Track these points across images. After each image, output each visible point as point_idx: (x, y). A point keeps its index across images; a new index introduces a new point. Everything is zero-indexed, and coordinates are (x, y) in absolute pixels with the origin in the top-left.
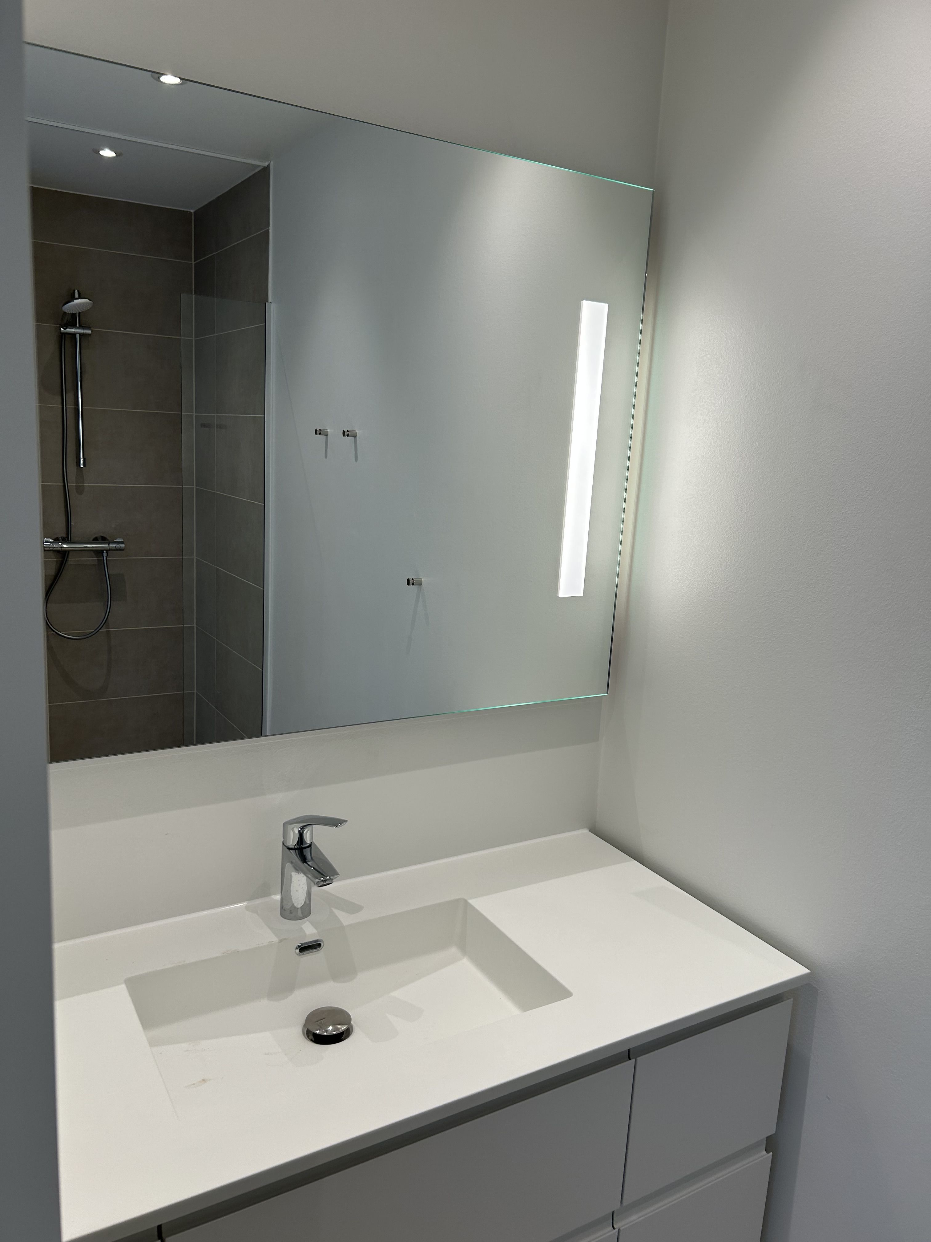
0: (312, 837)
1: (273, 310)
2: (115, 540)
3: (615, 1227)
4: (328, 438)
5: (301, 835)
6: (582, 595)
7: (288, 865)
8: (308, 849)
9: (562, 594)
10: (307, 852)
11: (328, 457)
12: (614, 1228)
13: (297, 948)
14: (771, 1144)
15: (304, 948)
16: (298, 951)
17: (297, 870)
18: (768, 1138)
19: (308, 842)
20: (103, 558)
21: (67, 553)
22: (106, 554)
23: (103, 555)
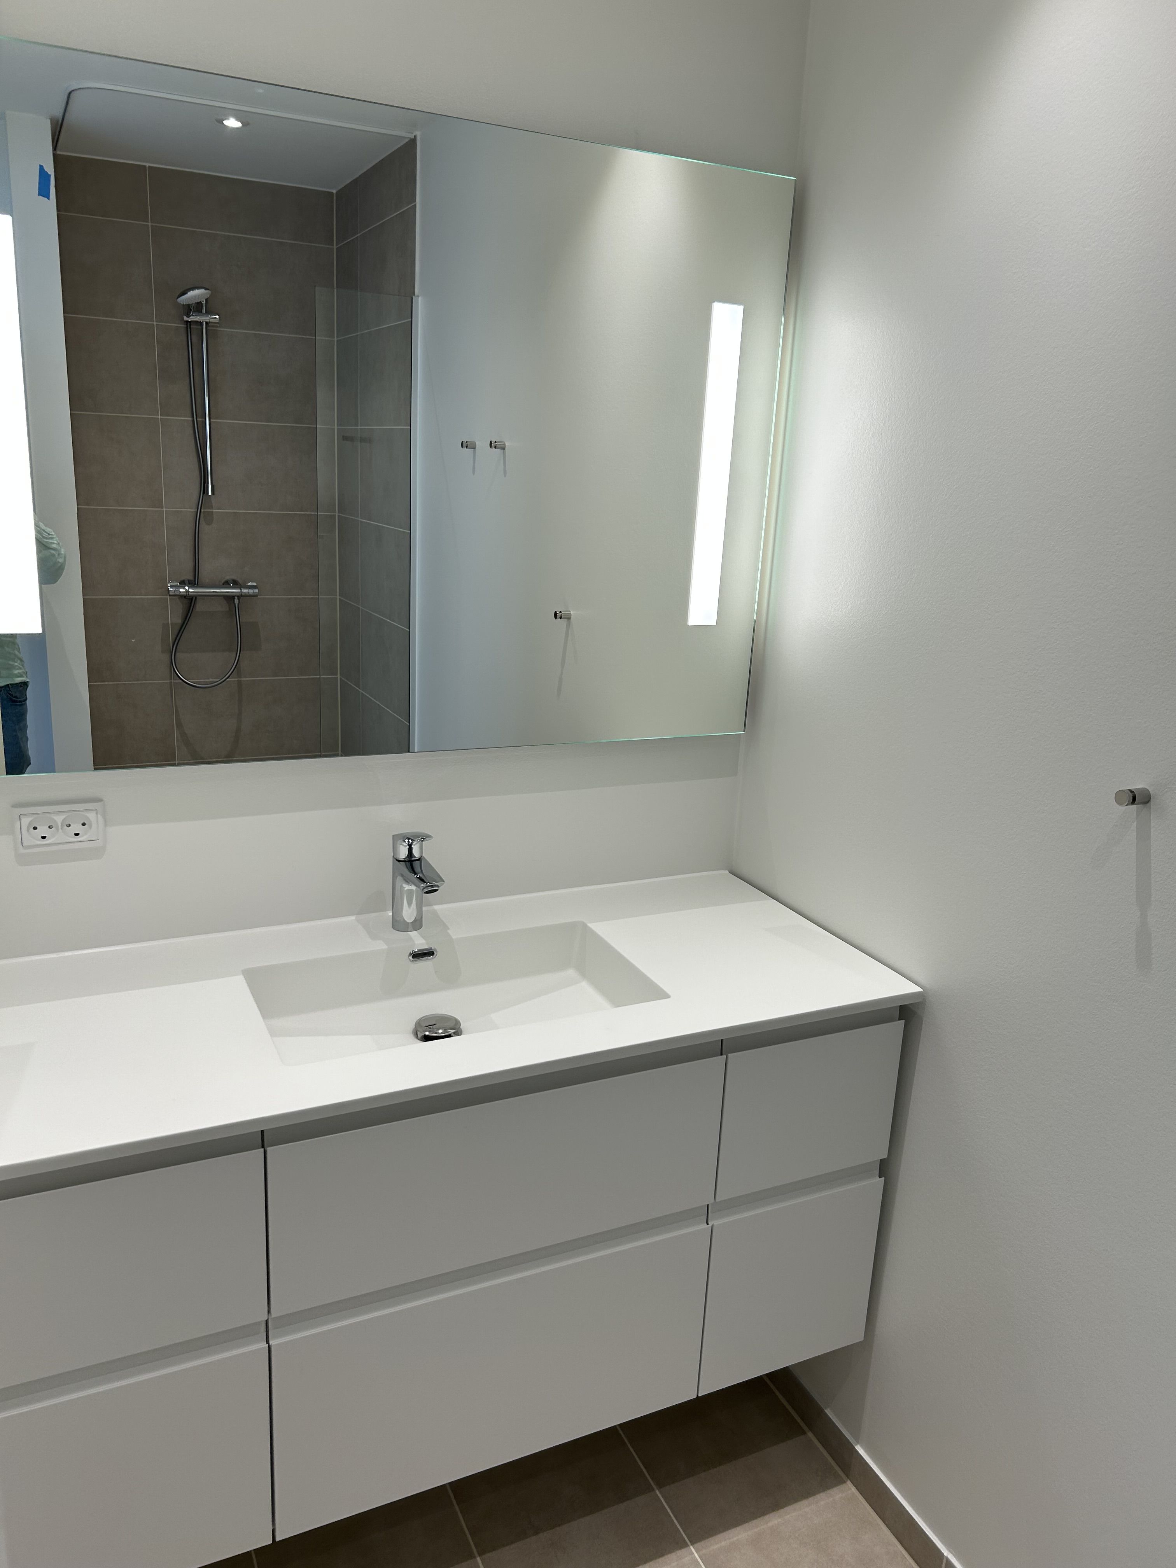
0: (421, 853)
1: (420, 305)
2: (249, 585)
3: (709, 1223)
4: (476, 451)
6: (715, 625)
7: (399, 877)
8: (415, 862)
9: (693, 618)
10: (416, 865)
12: (707, 1224)
13: (410, 954)
14: (883, 1168)
15: (417, 955)
16: (411, 958)
17: (407, 881)
18: (881, 1160)
19: (417, 856)
20: (235, 604)
21: (194, 598)
22: (238, 600)
23: (234, 601)
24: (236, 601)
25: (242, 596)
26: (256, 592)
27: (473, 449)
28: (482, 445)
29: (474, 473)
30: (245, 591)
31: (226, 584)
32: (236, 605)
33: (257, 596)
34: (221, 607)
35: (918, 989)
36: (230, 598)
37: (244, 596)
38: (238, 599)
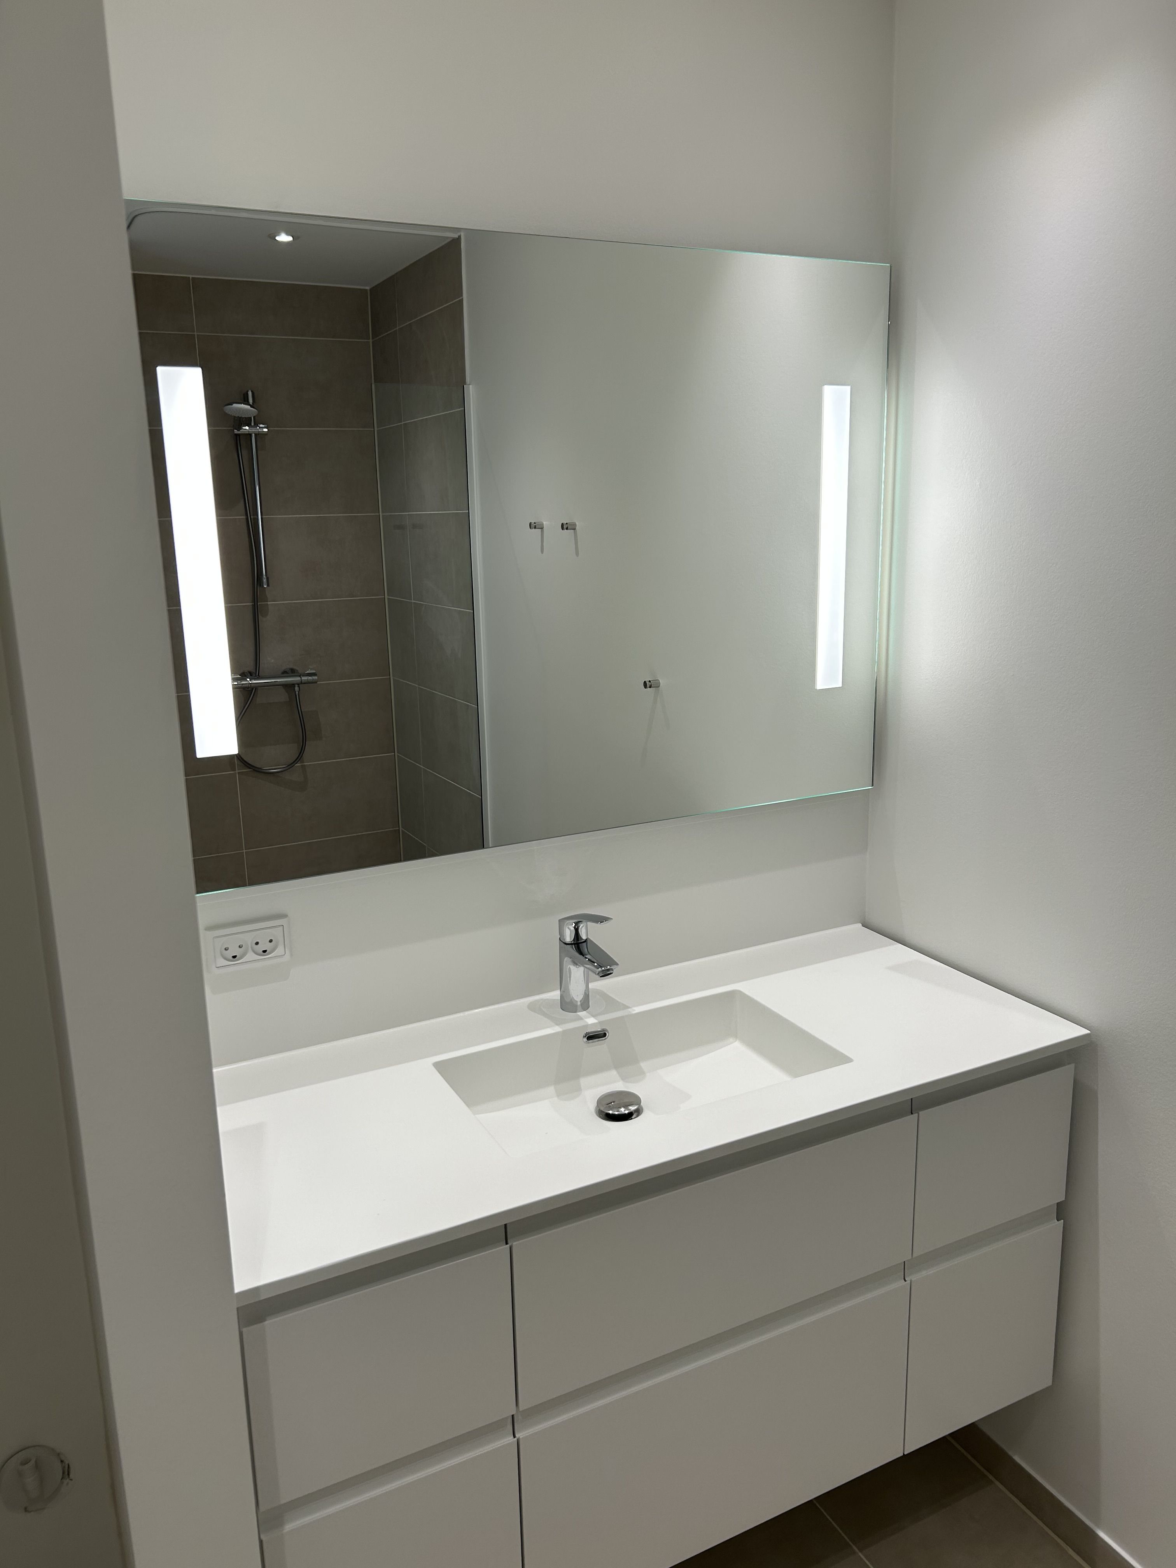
0: (587, 935)
1: (471, 391)
2: (307, 672)
3: (906, 1279)
4: (543, 530)
5: (577, 930)
6: (841, 686)
7: (567, 960)
8: (583, 944)
9: (820, 685)
10: (584, 947)
11: (544, 552)
12: (905, 1281)
13: (584, 1037)
14: (1061, 1211)
15: (591, 1037)
16: (585, 1039)
17: (575, 964)
18: (1057, 1203)
19: (584, 938)
20: (295, 692)
21: (254, 689)
22: (298, 688)
23: (294, 689)
24: (297, 688)
25: (302, 683)
26: (316, 679)
27: (540, 530)
28: (550, 524)
29: (542, 551)
30: (304, 678)
31: (285, 673)
32: (297, 693)
33: (317, 682)
34: (282, 696)
35: (1086, 1032)
36: (289, 687)
37: (304, 683)
38: (298, 686)
